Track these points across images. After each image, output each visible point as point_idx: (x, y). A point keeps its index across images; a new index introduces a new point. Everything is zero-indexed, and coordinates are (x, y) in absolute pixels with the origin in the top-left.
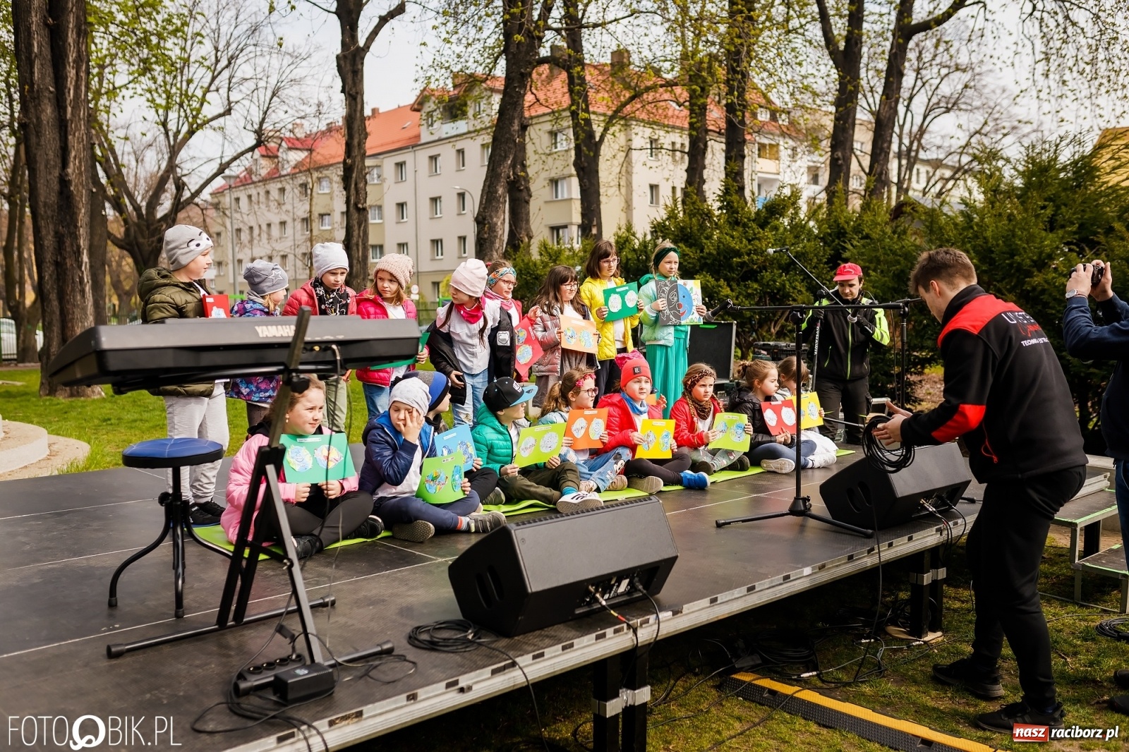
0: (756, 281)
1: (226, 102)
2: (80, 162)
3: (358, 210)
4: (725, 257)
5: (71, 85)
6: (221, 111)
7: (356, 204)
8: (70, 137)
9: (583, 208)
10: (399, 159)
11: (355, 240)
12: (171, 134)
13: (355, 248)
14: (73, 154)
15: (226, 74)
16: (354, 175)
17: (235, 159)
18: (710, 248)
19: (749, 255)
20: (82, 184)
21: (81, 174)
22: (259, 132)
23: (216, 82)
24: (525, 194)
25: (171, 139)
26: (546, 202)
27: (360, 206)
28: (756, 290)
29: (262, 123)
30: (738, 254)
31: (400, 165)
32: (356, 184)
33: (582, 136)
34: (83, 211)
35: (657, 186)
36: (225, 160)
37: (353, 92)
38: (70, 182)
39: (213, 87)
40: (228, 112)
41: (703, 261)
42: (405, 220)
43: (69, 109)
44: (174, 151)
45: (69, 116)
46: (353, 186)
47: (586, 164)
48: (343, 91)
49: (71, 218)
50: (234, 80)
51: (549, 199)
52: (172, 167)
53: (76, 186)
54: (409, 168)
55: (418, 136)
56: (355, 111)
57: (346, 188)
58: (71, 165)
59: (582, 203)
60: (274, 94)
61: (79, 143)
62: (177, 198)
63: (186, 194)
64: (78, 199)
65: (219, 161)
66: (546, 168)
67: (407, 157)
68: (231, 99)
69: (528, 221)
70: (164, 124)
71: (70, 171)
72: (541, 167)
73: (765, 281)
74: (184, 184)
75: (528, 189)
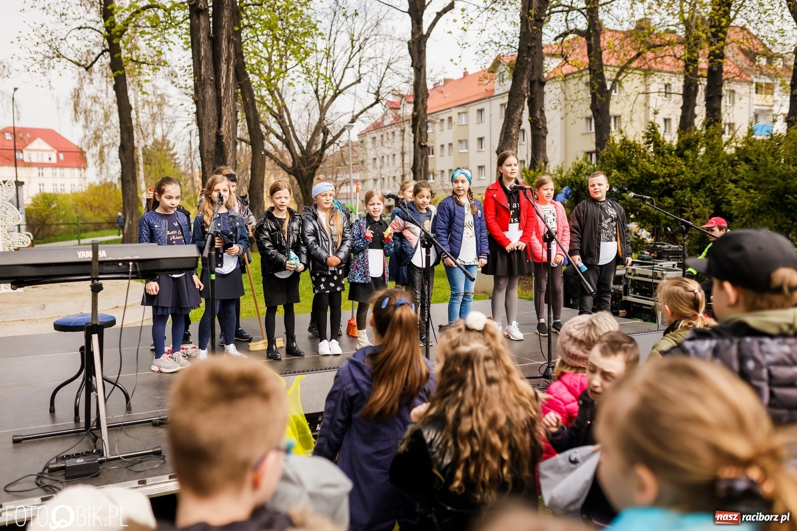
0: (671, 196)
1: (358, 75)
2: (229, 124)
3: (422, 147)
4: (647, 180)
5: (223, 74)
6: (354, 81)
7: (420, 143)
8: (223, 108)
9: (597, 139)
10: (480, 107)
11: (419, 168)
12: (320, 98)
13: (419, 173)
14: (224, 119)
15: (358, 56)
16: (419, 123)
17: (362, 112)
18: (636, 174)
19: (664, 177)
20: (230, 137)
21: (229, 131)
22: (377, 93)
23: (352, 62)
24: (543, 132)
25: (321, 102)
26: (583, 134)
27: (423, 144)
28: (670, 203)
29: (379, 88)
30: (657, 177)
31: (481, 111)
32: (420, 129)
33: (597, 86)
34: (230, 155)
35: (669, 119)
36: (356, 113)
37: (418, 66)
38: (222, 136)
39: (350, 65)
40: (359, 81)
41: (631, 182)
42: (483, 149)
43: (223, 90)
44: (323, 110)
45: (222, 94)
46: (418, 131)
47: (599, 107)
48: (412, 66)
49: (223, 159)
50: (362, 60)
51: (584, 132)
52: (321, 120)
53: (226, 139)
54: (486, 113)
55: (493, 90)
56: (420, 79)
57: (414, 132)
58: (223, 125)
59: (596, 136)
60: (388, 67)
61: (228, 111)
62: (324, 141)
63: (330, 138)
64: (227, 147)
65: (351, 115)
66: (573, 110)
67: (484, 105)
68: (361, 72)
69: (544, 151)
70: (316, 92)
71: (222, 129)
72: (570, 109)
73: (677, 197)
74: (328, 131)
75: (545, 128)
